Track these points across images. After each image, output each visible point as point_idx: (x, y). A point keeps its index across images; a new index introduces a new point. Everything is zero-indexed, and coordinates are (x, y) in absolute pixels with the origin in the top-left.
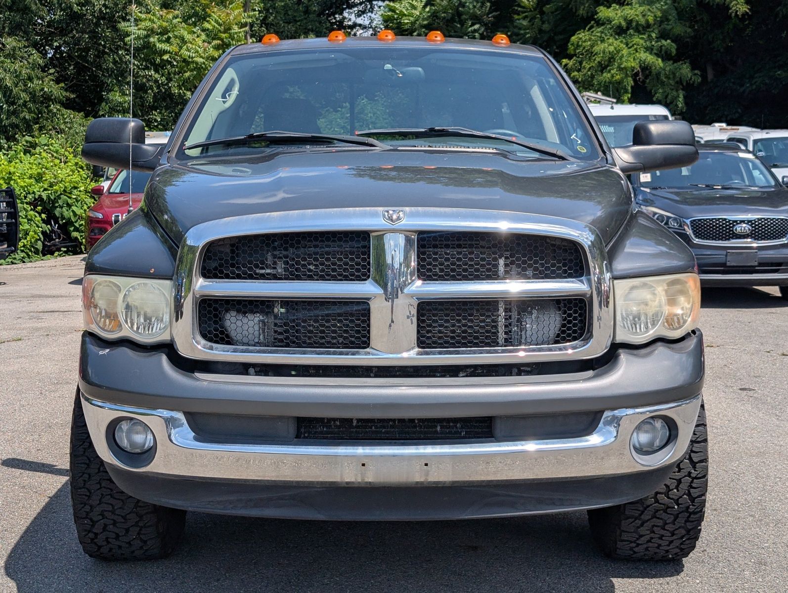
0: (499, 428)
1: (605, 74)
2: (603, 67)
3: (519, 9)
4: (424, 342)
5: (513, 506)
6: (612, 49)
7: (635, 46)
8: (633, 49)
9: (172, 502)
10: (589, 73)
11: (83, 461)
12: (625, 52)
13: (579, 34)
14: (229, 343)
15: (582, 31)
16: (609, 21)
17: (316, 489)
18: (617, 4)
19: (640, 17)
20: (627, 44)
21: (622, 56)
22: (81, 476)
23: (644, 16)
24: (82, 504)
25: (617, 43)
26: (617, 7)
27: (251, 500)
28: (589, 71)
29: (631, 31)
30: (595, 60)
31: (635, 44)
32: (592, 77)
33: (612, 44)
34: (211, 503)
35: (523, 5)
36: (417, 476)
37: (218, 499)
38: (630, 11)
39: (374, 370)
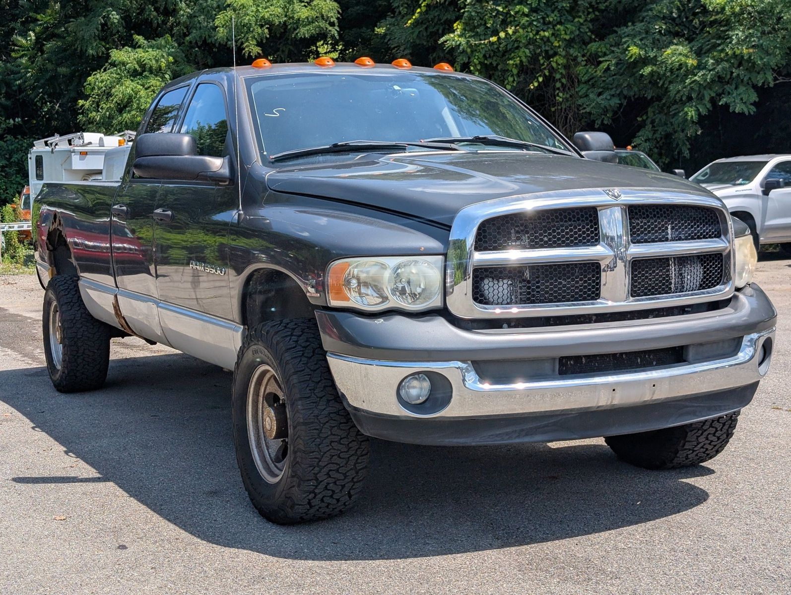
0: (691, 353)
1: (125, 115)
2: (122, 107)
3: (16, 48)
4: (635, 291)
5: (695, 414)
6: (129, 90)
7: (152, 88)
8: (150, 90)
9: (455, 440)
10: (108, 113)
11: (314, 428)
12: (143, 93)
13: (95, 74)
14: (486, 303)
15: (98, 71)
16: (124, 64)
17: (572, 415)
18: (129, 47)
19: (154, 62)
20: (143, 85)
21: (140, 97)
22: (314, 441)
23: (157, 61)
24: (310, 467)
25: (134, 84)
26: (130, 49)
27: (522, 430)
28: (106, 111)
29: (146, 73)
30: (113, 100)
31: (152, 86)
32: (111, 117)
33: (129, 86)
34: (491, 437)
35: (19, 44)
36: (647, 396)
38: (143, 54)
39: (594, 318)
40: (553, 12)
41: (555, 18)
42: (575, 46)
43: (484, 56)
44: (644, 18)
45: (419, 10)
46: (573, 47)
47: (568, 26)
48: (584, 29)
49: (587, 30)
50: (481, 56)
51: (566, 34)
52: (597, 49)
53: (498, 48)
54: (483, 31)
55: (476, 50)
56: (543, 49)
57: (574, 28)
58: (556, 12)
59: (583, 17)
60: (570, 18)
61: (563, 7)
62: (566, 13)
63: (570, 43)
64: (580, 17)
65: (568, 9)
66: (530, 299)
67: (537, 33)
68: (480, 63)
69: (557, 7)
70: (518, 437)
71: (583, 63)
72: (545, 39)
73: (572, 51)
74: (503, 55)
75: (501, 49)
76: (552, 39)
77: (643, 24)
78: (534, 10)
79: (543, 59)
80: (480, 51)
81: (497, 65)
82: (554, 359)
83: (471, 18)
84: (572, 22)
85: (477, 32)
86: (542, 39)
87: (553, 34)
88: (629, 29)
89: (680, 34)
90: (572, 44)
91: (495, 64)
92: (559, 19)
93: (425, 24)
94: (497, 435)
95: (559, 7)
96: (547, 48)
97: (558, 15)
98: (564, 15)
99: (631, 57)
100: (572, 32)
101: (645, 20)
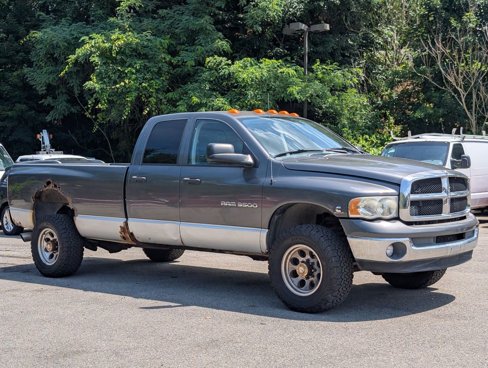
0: (466, 236)
4: (451, 211)
17: (438, 260)
27: (424, 266)
34: (415, 269)
36: (459, 251)
37: (418, 266)
39: (437, 221)
40: (148, 73)
41: (150, 76)
42: (160, 93)
43: (109, 95)
44: (197, 80)
45: (67, 66)
46: (159, 93)
47: (157, 81)
48: (165, 83)
49: (167, 84)
50: (107, 95)
51: (156, 85)
52: (172, 96)
53: (117, 92)
54: (108, 81)
55: (104, 92)
56: (143, 93)
57: (160, 83)
58: (149, 73)
59: (164, 76)
60: (157, 77)
61: (154, 70)
62: (155, 74)
63: (157, 91)
64: (163, 77)
65: (156, 72)
66: (420, 214)
67: (140, 84)
68: (107, 99)
69: (150, 70)
70: (423, 268)
71: (165, 103)
72: (144, 88)
73: (159, 96)
74: (120, 95)
75: (119, 92)
76: (148, 88)
77: (198, 84)
78: (137, 71)
79: (144, 98)
80: (106, 92)
81: (117, 101)
82: (434, 237)
83: (100, 73)
84: (159, 79)
85: (104, 81)
86: (142, 87)
87: (148, 85)
88: (190, 86)
89: (216, 90)
90: (158, 92)
91: (115, 100)
92: (151, 78)
93: (56, 73)
94: (417, 268)
95: (152, 70)
96: (145, 93)
97: (151, 75)
98: (154, 75)
99: (193, 103)
100: (159, 85)
101: (198, 81)
